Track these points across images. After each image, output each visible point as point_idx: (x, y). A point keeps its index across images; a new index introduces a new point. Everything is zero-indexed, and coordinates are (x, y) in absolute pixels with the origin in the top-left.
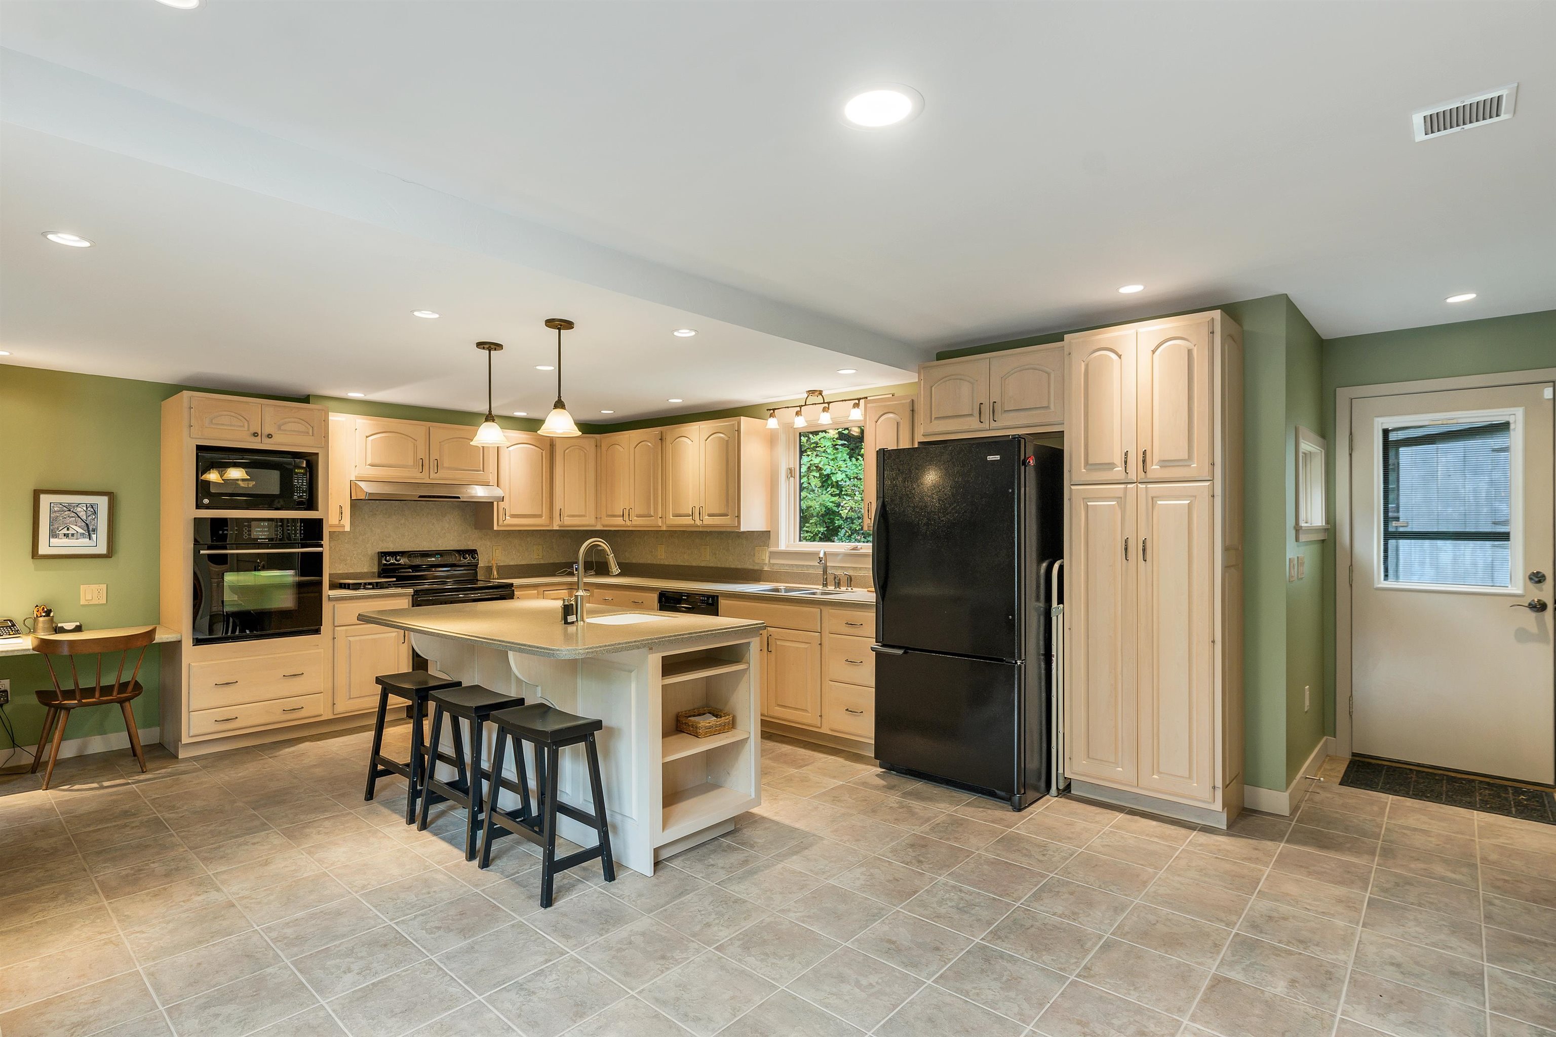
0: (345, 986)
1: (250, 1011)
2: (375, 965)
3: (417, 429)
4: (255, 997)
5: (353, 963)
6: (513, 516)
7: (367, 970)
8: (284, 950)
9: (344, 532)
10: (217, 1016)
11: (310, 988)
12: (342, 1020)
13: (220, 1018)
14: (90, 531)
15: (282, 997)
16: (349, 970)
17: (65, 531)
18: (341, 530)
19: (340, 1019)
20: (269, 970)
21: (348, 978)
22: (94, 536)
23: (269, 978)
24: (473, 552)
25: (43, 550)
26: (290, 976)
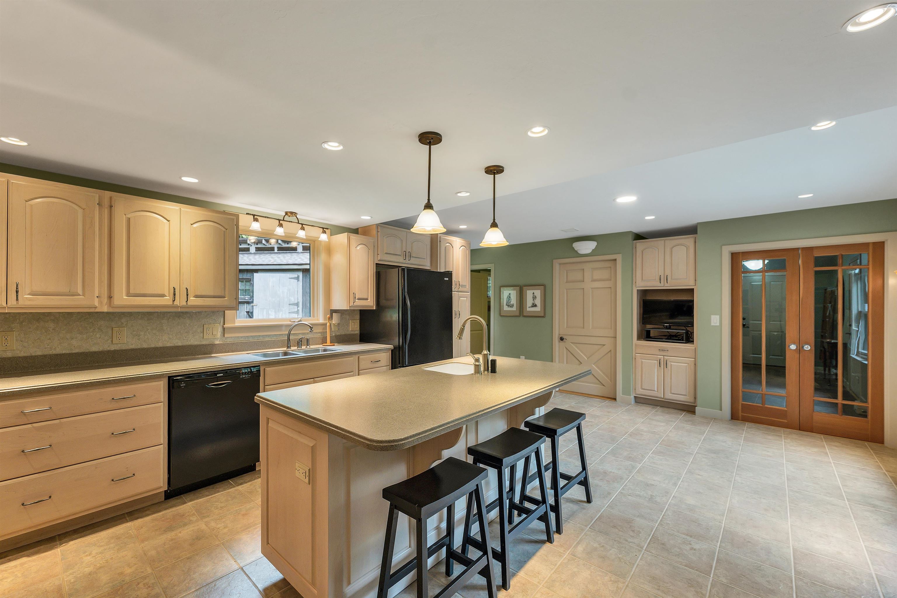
0: (702, 545)
1: (752, 571)
2: (679, 541)
4: (744, 574)
5: (686, 550)
7: (685, 543)
8: (706, 585)
10: (768, 582)
11: (716, 558)
12: (718, 537)
13: (768, 579)
15: (732, 564)
16: (692, 549)
19: (719, 538)
20: (724, 581)
21: (697, 547)
23: (729, 578)
26: (718, 569)
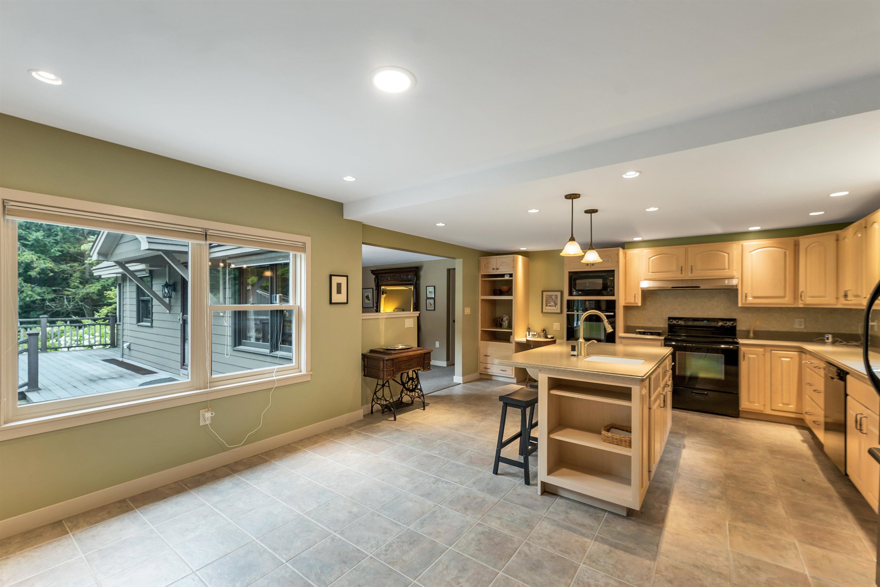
3: (680, 250)
6: (755, 298)
9: (638, 307)
14: (556, 304)
17: (549, 304)
18: (636, 305)
22: (557, 306)
24: (734, 320)
25: (544, 311)
